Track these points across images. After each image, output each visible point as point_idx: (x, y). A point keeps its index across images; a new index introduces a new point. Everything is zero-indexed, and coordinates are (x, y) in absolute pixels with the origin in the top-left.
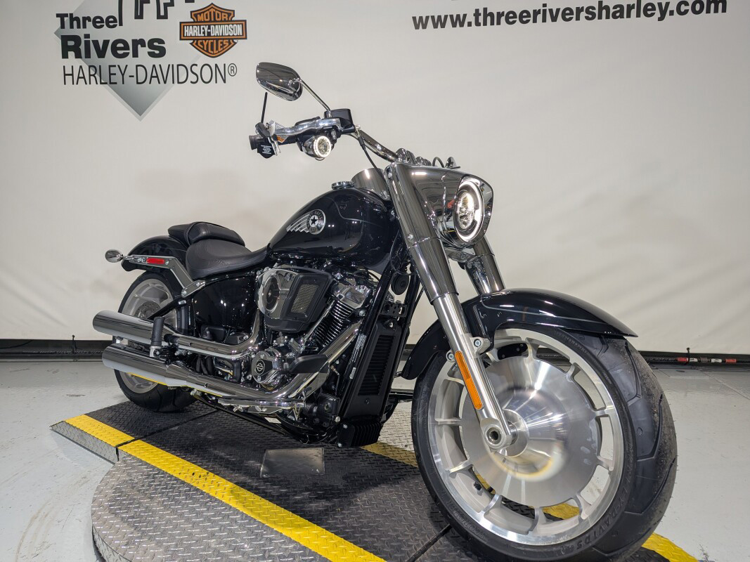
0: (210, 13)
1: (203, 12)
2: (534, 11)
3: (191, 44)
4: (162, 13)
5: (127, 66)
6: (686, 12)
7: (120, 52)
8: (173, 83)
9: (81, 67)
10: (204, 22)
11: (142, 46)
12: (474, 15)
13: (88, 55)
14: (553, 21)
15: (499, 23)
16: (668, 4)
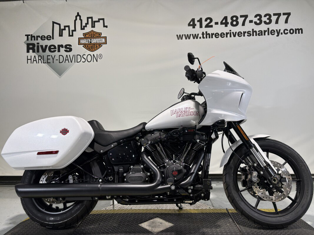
0: (91, 34)
1: (88, 34)
2: (226, 33)
3: (83, 46)
4: (71, 34)
5: (55, 56)
6: (287, 33)
7: (52, 50)
8: (75, 62)
9: (35, 56)
10: (89, 37)
11: (62, 48)
12: (202, 34)
13: (38, 51)
14: (234, 37)
15: (212, 37)
16: (280, 30)
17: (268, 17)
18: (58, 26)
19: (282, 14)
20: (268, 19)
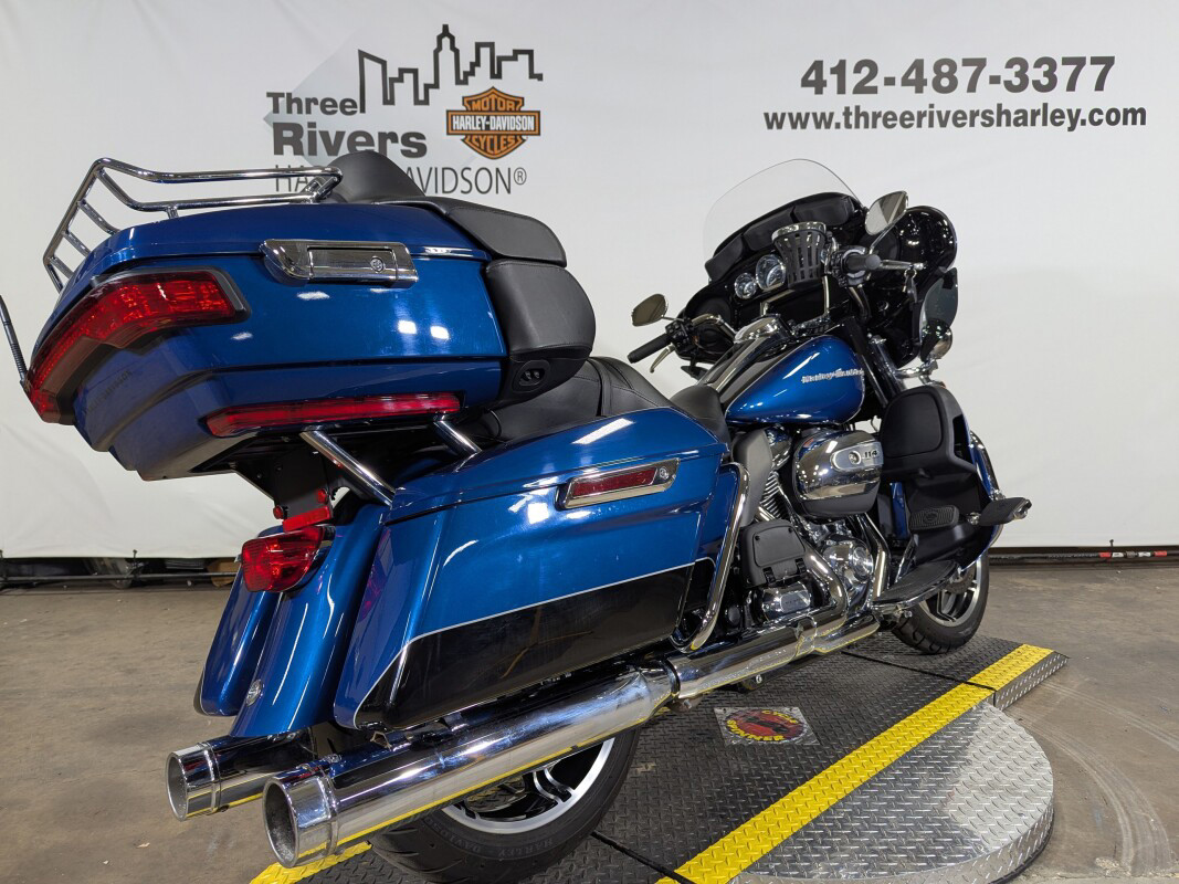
0: (490, 100)
1: (481, 99)
2: (919, 113)
3: (463, 140)
4: (421, 97)
6: (1100, 122)
8: (437, 192)
10: (482, 111)
11: (393, 142)
12: (844, 114)
13: (313, 151)
14: (942, 126)
15: (874, 126)
16: (1078, 111)
17: (1045, 67)
18: (379, 66)
19: (1088, 61)
20: (1045, 74)
